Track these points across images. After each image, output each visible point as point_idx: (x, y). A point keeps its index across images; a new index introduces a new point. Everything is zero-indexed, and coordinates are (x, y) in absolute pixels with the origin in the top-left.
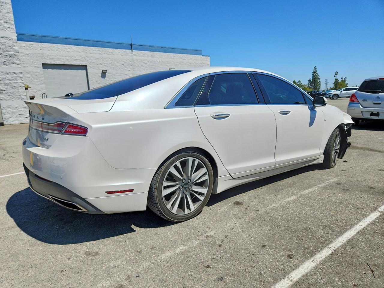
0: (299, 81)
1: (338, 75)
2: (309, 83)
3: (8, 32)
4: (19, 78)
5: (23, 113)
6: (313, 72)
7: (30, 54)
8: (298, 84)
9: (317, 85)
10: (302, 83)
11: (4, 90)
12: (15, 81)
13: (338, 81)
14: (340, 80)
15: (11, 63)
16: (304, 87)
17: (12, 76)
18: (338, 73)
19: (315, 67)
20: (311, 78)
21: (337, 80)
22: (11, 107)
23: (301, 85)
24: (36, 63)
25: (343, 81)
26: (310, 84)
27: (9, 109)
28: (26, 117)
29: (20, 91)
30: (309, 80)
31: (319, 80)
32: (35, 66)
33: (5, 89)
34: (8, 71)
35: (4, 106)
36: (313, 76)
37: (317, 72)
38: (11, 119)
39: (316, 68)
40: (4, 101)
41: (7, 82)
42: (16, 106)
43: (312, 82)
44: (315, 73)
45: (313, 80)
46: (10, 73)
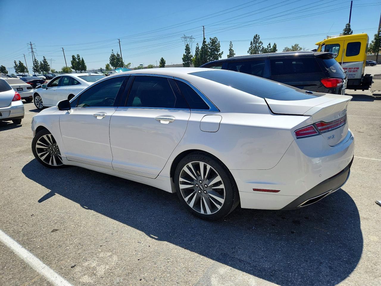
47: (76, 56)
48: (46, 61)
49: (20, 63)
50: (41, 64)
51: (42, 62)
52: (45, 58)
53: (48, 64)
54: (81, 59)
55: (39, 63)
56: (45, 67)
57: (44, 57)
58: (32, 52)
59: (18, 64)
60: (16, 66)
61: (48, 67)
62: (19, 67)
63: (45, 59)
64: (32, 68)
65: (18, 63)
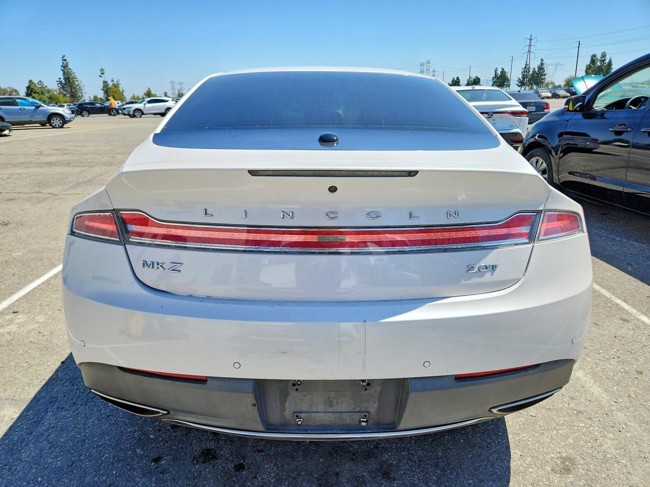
0: (40, 81)
1: (105, 73)
2: (59, 85)
6: (62, 66)
8: (40, 86)
9: (76, 91)
10: (46, 86)
13: (109, 85)
14: (110, 84)
16: (53, 94)
18: (103, 70)
19: (64, 56)
20: (62, 77)
21: (105, 82)
23: (46, 88)
25: (116, 86)
26: (63, 88)
30: (59, 80)
31: (77, 81)
36: (64, 74)
37: (69, 67)
39: (65, 58)
43: (66, 84)
44: (65, 67)
45: (65, 81)
47: (599, 56)
48: (544, 66)
49: (503, 72)
50: (534, 72)
51: (536, 70)
52: (543, 62)
53: (545, 73)
54: (607, 61)
55: (531, 70)
56: (538, 77)
57: (542, 60)
58: (529, 51)
59: (499, 74)
60: (496, 76)
61: (543, 77)
62: (498, 79)
63: (542, 64)
64: (518, 79)
65: (499, 72)
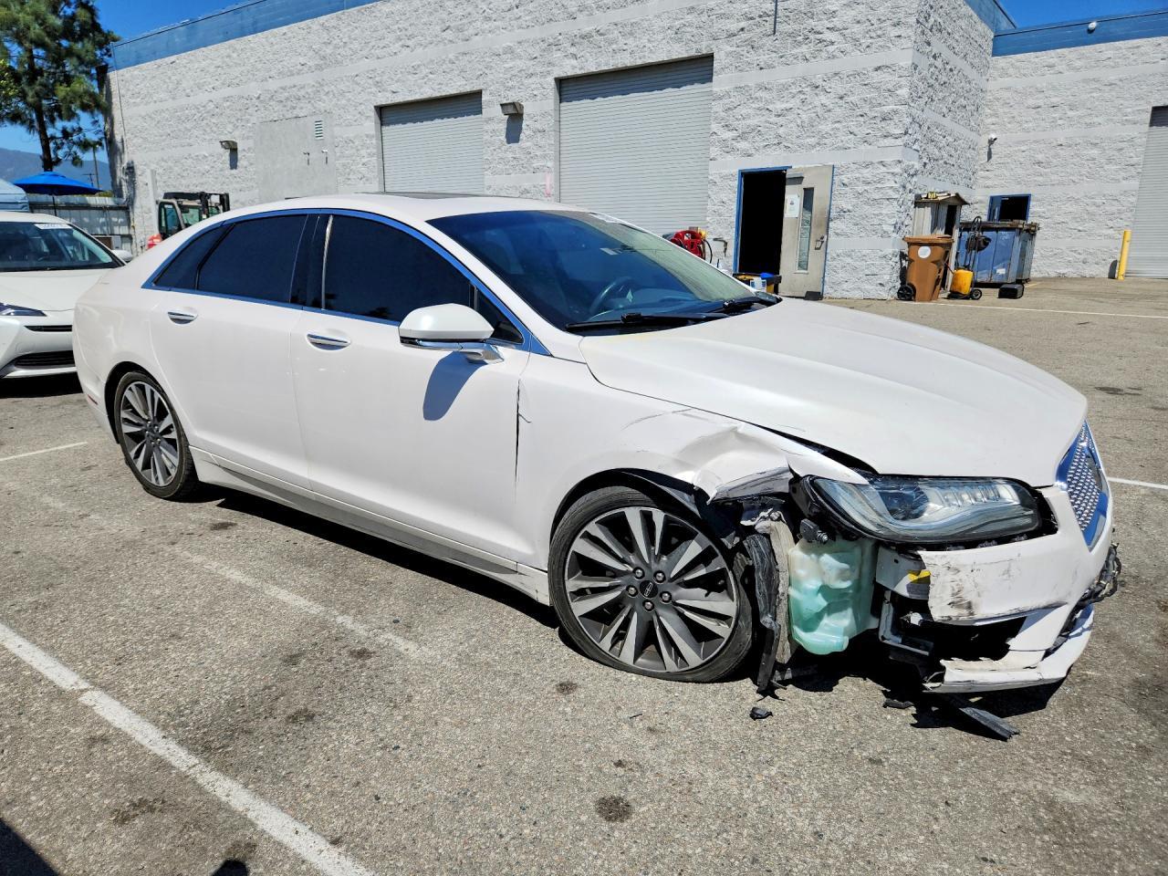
3: (894, 49)
4: (889, 176)
5: (876, 271)
7: (1121, 80)
11: (849, 211)
12: (879, 185)
15: (881, 137)
17: (876, 172)
22: (853, 254)
24: (1129, 110)
27: (849, 260)
28: (881, 284)
29: (884, 212)
32: (1125, 118)
33: (851, 208)
34: (868, 160)
35: (839, 252)
38: (845, 286)
40: (842, 238)
41: (860, 189)
42: (864, 252)
46: (872, 163)
